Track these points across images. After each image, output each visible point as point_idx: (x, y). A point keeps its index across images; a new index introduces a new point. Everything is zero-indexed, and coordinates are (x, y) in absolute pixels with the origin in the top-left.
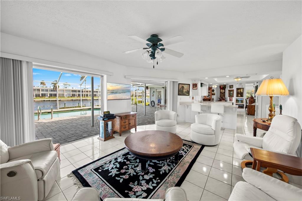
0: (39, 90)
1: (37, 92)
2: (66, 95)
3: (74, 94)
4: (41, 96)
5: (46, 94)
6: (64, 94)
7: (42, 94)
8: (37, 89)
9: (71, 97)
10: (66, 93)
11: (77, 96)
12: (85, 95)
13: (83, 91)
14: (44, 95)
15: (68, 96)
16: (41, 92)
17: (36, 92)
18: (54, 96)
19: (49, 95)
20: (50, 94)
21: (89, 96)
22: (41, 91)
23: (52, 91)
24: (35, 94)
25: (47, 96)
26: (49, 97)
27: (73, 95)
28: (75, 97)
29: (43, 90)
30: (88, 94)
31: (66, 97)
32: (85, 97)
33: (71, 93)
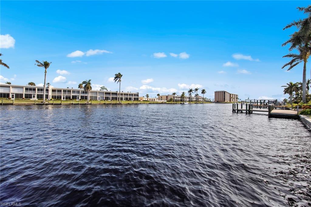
0: (69, 91)
1: (68, 94)
2: (99, 98)
3: (108, 97)
4: (71, 98)
5: (77, 97)
6: (97, 97)
7: (73, 97)
8: (68, 91)
9: (104, 100)
10: (98, 95)
11: (111, 99)
12: (119, 98)
13: (118, 93)
14: (74, 98)
15: (101, 99)
16: (72, 94)
17: (66, 94)
18: (85, 99)
19: (80, 98)
20: (81, 96)
21: (123, 100)
22: (72, 92)
23: (83, 92)
24: (65, 96)
25: (78, 99)
26: (80, 100)
27: (107, 99)
28: (109, 100)
29: (74, 92)
30: (122, 98)
31: (99, 100)
32: (119, 100)
33: (105, 96)
